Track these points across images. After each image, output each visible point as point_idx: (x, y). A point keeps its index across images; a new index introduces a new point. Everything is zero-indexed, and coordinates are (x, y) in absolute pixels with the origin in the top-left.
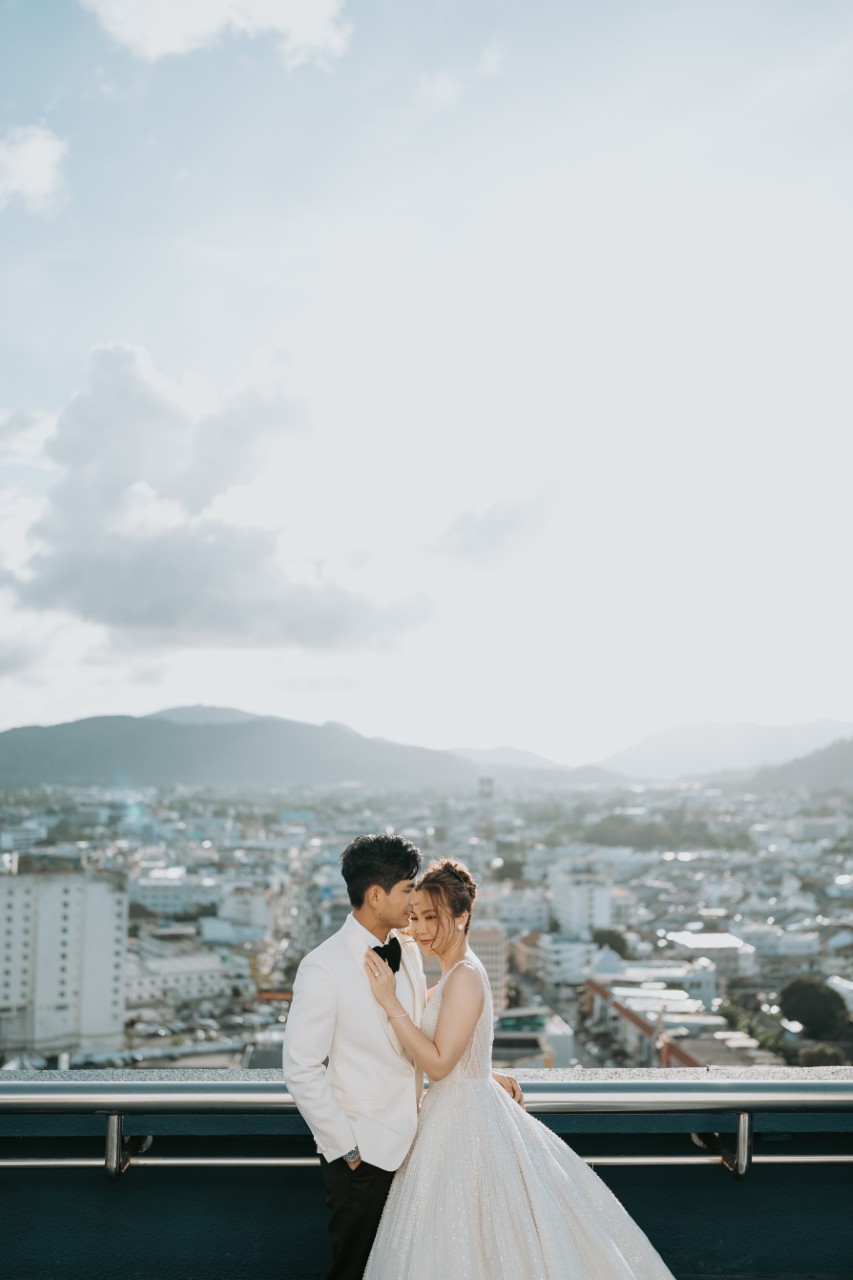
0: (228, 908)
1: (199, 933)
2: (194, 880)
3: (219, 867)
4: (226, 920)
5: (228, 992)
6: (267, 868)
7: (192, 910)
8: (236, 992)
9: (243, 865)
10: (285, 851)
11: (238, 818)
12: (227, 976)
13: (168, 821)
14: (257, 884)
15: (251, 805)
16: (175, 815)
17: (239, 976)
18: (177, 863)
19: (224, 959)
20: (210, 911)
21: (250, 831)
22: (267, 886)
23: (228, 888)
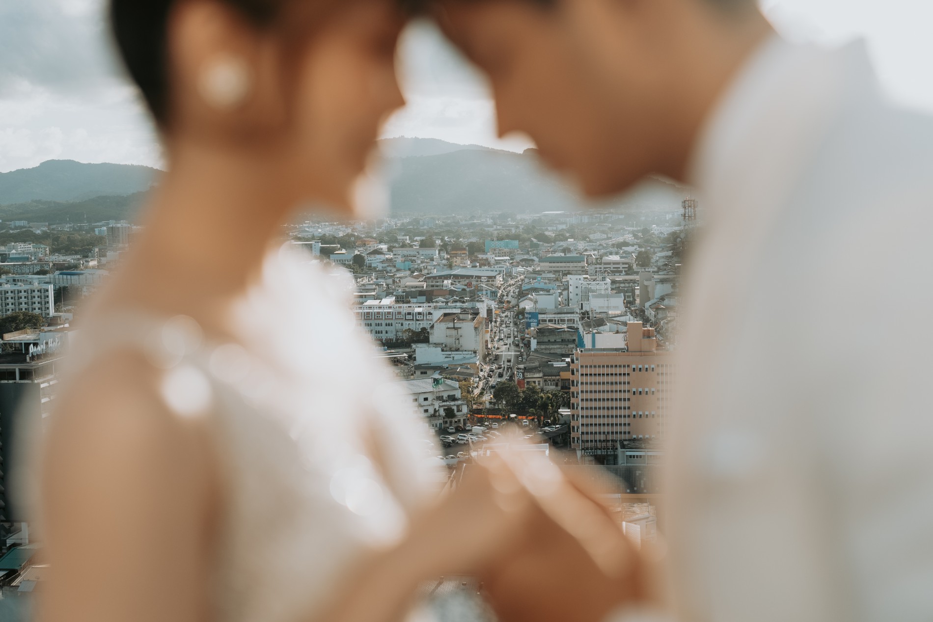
0: (439, 333)
1: (411, 358)
2: (404, 308)
3: (428, 296)
4: (436, 345)
5: (442, 412)
6: (474, 296)
7: (405, 336)
8: (450, 413)
9: (452, 293)
10: (492, 278)
11: (444, 247)
12: (440, 398)
13: (377, 252)
14: (464, 311)
15: (458, 236)
16: (384, 247)
17: (452, 398)
18: (388, 294)
19: (436, 381)
20: (422, 337)
21: (457, 261)
22: (476, 313)
23: (437, 314)
